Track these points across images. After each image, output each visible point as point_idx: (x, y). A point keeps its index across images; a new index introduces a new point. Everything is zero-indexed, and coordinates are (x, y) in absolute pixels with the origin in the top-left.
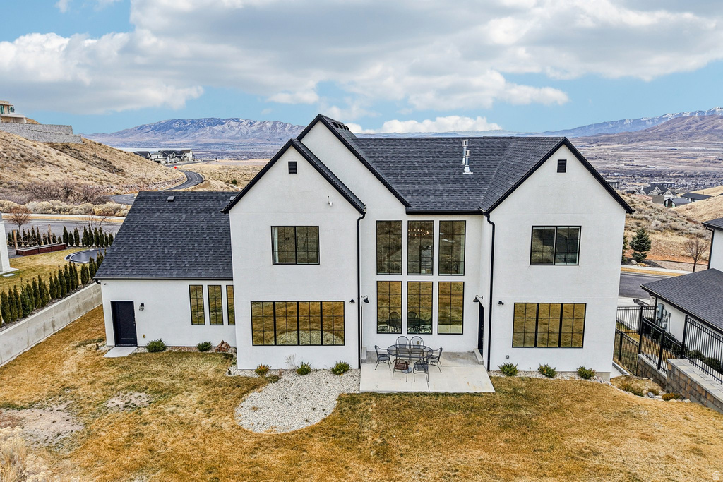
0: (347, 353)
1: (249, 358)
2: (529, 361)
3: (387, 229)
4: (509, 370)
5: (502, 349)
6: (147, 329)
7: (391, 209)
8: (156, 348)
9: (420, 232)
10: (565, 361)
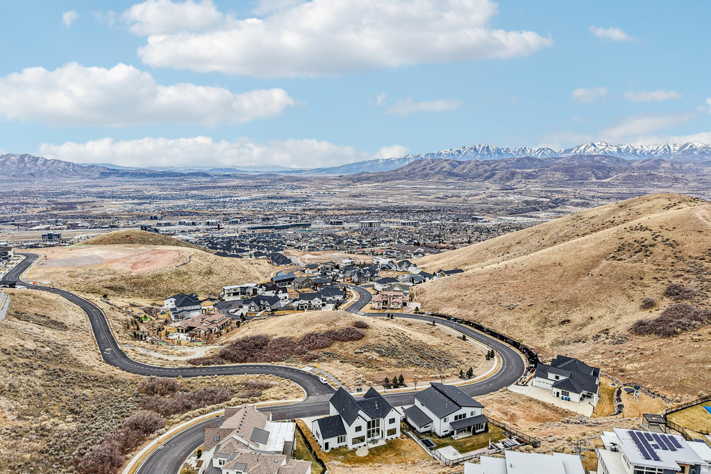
0: (365, 443)
1: (351, 447)
2: (389, 438)
3: (369, 423)
4: (387, 440)
5: (386, 437)
6: (330, 446)
7: (369, 419)
8: (332, 449)
9: (373, 422)
10: (394, 436)
